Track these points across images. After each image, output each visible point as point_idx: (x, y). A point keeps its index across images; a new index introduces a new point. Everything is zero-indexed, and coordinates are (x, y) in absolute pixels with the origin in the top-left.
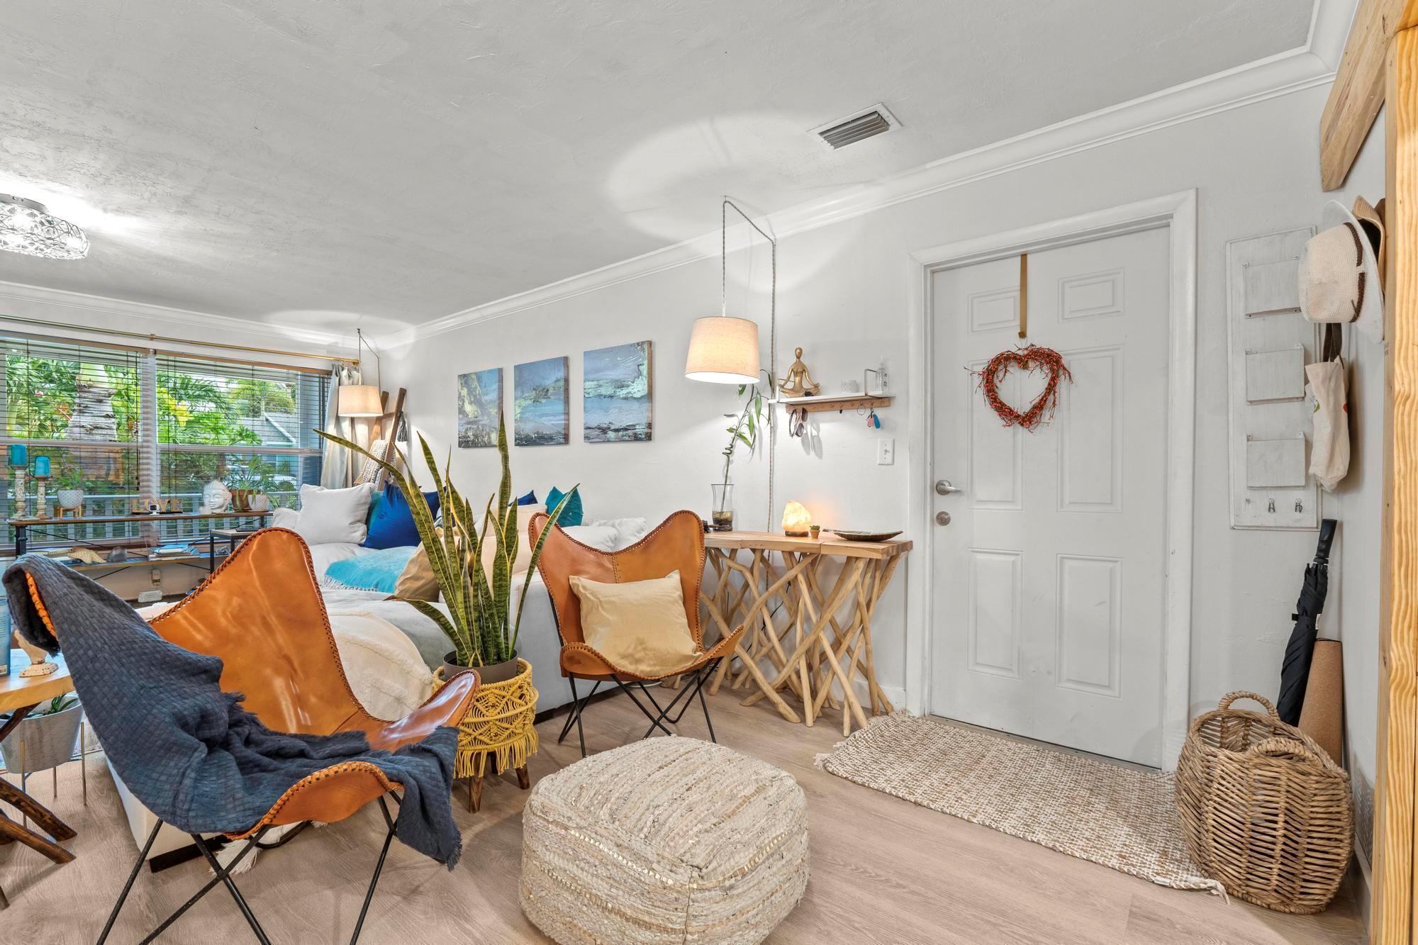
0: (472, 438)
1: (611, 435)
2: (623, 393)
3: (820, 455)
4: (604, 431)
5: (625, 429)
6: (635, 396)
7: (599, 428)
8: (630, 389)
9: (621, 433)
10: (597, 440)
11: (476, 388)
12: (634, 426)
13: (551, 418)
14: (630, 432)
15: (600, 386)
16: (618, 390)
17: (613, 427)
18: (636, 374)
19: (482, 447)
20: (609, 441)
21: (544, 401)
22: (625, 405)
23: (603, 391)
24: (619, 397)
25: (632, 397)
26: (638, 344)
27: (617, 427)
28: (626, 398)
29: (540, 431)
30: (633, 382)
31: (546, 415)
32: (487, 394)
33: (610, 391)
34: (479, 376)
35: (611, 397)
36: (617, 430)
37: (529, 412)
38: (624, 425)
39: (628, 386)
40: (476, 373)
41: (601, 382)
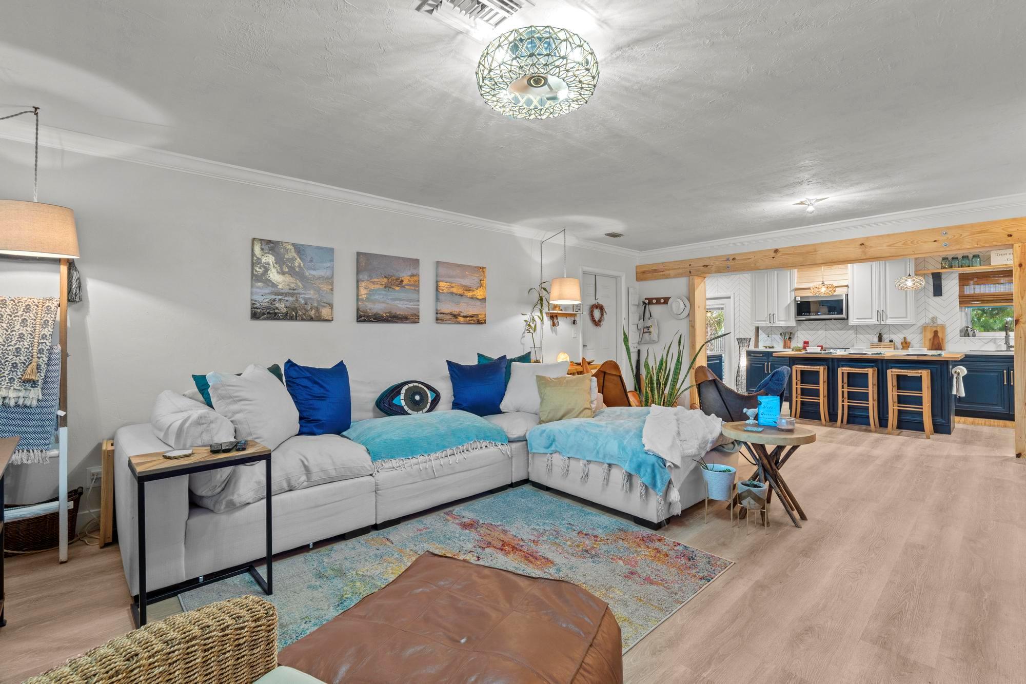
0: (284, 310)
1: (461, 319)
2: (470, 294)
3: (556, 334)
4: (455, 316)
5: (471, 316)
6: (478, 297)
7: (451, 314)
8: (475, 293)
9: (468, 319)
10: (450, 322)
11: (293, 259)
12: (477, 315)
13: (405, 302)
14: (474, 319)
15: (453, 287)
16: (466, 292)
17: (462, 314)
18: (479, 285)
19: (303, 320)
20: (459, 323)
21: (397, 288)
22: (471, 302)
23: (454, 290)
24: (467, 297)
25: (476, 298)
26: (480, 268)
27: (465, 315)
28: (472, 298)
29: (394, 312)
30: (477, 289)
31: (400, 300)
32: (314, 270)
33: (460, 291)
34: (299, 249)
35: (461, 295)
36: (465, 317)
37: (379, 294)
38: (470, 314)
39: (473, 291)
40: (293, 245)
41: (453, 285)
